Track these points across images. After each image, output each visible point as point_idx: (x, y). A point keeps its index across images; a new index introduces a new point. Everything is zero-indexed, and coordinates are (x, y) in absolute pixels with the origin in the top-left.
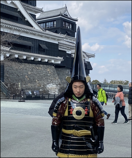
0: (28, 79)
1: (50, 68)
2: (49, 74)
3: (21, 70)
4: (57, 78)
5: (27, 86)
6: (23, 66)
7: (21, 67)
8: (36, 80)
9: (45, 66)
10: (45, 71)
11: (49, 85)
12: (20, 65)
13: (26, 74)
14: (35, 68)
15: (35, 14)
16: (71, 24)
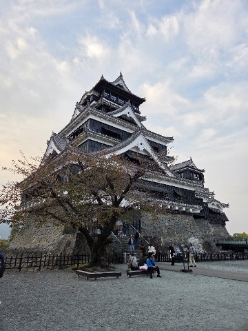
0: (166, 231)
1: (188, 218)
2: (188, 226)
4: (198, 230)
9: (183, 216)
11: (191, 238)
13: (163, 225)
14: (172, 218)
15: (167, 162)
16: (199, 174)
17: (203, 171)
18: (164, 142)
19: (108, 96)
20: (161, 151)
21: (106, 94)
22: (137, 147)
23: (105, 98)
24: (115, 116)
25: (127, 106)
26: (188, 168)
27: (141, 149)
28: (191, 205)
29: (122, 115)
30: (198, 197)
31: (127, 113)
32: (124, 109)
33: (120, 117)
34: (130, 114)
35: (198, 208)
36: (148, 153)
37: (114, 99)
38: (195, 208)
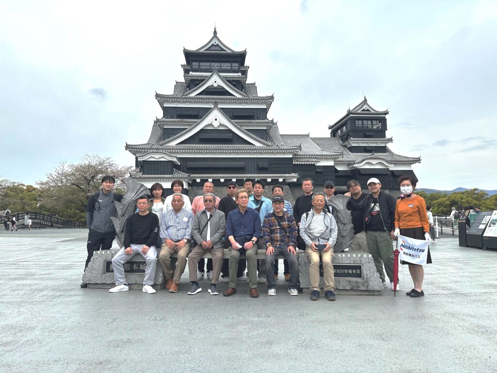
15: (266, 128)
16: (377, 120)
17: (386, 113)
18: (262, 103)
19: (198, 67)
20: (258, 116)
21: (195, 65)
22: (211, 125)
23: (193, 71)
24: (193, 95)
25: (212, 75)
26: (351, 115)
27: (216, 125)
28: (283, 175)
29: (207, 88)
30: (301, 163)
31: (214, 82)
32: (208, 80)
33: (204, 90)
34: (217, 82)
35: (294, 177)
36: (227, 127)
37: (205, 67)
38: (288, 177)
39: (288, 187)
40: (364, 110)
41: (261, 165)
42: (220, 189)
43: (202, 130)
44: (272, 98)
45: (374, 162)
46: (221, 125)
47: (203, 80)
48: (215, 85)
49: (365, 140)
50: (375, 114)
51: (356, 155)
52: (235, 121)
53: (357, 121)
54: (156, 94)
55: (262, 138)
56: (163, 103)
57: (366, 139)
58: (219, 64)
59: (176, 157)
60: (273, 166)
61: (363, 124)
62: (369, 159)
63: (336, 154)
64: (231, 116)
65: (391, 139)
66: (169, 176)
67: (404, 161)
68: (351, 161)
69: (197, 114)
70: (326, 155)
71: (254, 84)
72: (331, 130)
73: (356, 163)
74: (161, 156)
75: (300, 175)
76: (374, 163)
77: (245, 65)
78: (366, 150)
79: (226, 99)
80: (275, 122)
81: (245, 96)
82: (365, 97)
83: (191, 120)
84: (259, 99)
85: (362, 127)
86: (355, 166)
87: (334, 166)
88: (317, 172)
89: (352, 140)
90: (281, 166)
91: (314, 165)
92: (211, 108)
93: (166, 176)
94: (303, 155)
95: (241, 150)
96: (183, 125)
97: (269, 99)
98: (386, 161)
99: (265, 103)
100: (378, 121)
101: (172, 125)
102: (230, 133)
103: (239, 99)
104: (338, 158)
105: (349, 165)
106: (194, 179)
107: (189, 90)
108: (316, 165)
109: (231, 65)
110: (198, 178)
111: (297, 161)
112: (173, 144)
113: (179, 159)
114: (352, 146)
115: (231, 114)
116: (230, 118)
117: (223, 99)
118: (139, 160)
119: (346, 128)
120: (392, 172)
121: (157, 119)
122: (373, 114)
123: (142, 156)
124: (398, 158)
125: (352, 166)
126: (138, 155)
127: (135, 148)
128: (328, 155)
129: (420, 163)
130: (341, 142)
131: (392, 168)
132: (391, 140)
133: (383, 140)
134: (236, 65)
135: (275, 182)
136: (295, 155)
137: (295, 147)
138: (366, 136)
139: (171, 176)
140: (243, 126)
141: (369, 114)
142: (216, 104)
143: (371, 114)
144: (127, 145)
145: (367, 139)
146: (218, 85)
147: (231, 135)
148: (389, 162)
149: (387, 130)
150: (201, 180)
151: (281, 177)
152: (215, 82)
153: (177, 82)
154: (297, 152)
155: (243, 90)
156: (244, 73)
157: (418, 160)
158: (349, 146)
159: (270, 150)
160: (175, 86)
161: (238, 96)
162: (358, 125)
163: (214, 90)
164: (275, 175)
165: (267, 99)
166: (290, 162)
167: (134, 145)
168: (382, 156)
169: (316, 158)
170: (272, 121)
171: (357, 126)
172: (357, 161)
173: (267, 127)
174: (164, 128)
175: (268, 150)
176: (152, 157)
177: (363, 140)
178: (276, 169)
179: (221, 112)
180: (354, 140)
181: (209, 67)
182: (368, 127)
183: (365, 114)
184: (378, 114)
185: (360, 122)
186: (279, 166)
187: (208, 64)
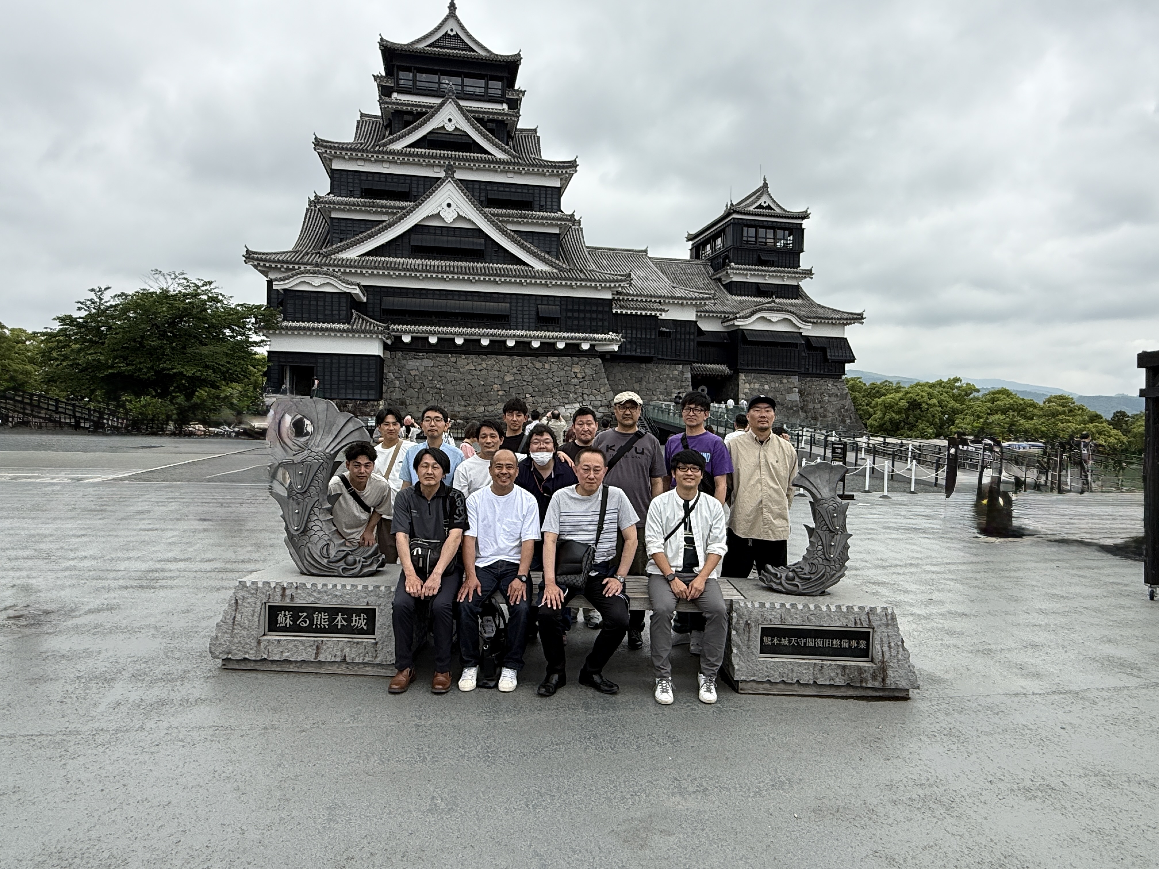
0: (500, 393)
1: (583, 363)
2: (575, 381)
3: (484, 372)
4: (602, 390)
5: (491, 408)
6: (490, 362)
7: (485, 366)
8: (528, 396)
9: (567, 359)
10: (562, 373)
11: (566, 406)
12: (483, 360)
13: (496, 381)
14: (530, 365)
15: (557, 231)
16: (784, 229)
17: (805, 216)
18: (552, 175)
19: (411, 83)
20: (543, 203)
21: (405, 78)
22: (438, 216)
23: (399, 92)
24: (398, 146)
25: (442, 105)
26: (735, 216)
27: (449, 217)
28: (591, 335)
29: (430, 133)
30: (629, 312)
31: (446, 121)
32: (433, 115)
33: (424, 138)
34: (453, 121)
35: (612, 340)
36: (473, 223)
37: (427, 85)
38: (601, 340)
39: (600, 361)
40: (760, 207)
41: (545, 310)
42: (453, 359)
43: (416, 228)
44: (573, 165)
45: (775, 317)
46: (460, 217)
47: (421, 114)
48: (450, 128)
49: (758, 270)
50: (782, 217)
51: (741, 302)
52: (492, 210)
53: (745, 229)
54: (316, 139)
55: (548, 253)
56: (331, 160)
57: (760, 268)
58: (459, 80)
59: (358, 285)
60: (570, 314)
61: (756, 237)
62: (765, 310)
63: (701, 295)
64: (482, 199)
65: (811, 270)
66: (342, 326)
67: (832, 318)
68: (731, 313)
69: (407, 190)
70: (681, 298)
71: (535, 131)
72: (691, 243)
73: (740, 318)
74: (326, 281)
75: (626, 338)
76: (774, 320)
77: (516, 88)
78: (759, 290)
79: (473, 160)
80: (577, 217)
81: (514, 157)
82: (765, 180)
83: (392, 203)
84: (545, 166)
85: (756, 242)
86: (737, 323)
87: (696, 322)
88: (662, 333)
89: (733, 269)
90: (588, 315)
91: (656, 316)
92: (438, 179)
93: (336, 326)
94: (633, 295)
95: (503, 276)
96: (376, 213)
97: (568, 167)
98: (797, 316)
99: (558, 175)
100: (787, 232)
101: (349, 211)
102: (479, 237)
103: (500, 162)
104: (705, 304)
105: (725, 320)
106: (398, 334)
107: (391, 134)
108: (660, 317)
109: (487, 84)
110: (406, 332)
111: (622, 307)
112: (353, 254)
113: (365, 289)
114: (732, 282)
115: (483, 194)
116: (481, 203)
117: (467, 160)
118: (274, 287)
119: (723, 242)
120: (807, 338)
121: (316, 196)
122: (778, 217)
123: (281, 280)
124: (821, 311)
125: (731, 323)
126: (272, 276)
127: (265, 260)
128: (685, 298)
129: (862, 323)
130: (711, 271)
131: (809, 330)
132: (809, 273)
133: (794, 273)
134: (496, 86)
135: (573, 350)
136: (618, 293)
137: (620, 278)
138: (762, 262)
139: (346, 326)
140: (508, 222)
141: (771, 216)
142: (450, 170)
143: (774, 216)
144: (248, 251)
145: (764, 268)
146: (456, 129)
147: (482, 241)
148: (804, 319)
149: (803, 251)
150: (412, 338)
151: (586, 339)
152: (450, 120)
153: (362, 115)
154: (623, 287)
155: (511, 144)
156: (514, 104)
157: (859, 318)
158: (726, 281)
159: (565, 279)
160: (358, 122)
161: (499, 155)
162: (748, 237)
163: (448, 139)
164: (573, 334)
165: (564, 167)
166: (606, 309)
167: (263, 254)
168: (791, 305)
169: (660, 302)
170: (572, 215)
171: (745, 239)
172: (741, 314)
173: (560, 228)
174: (331, 218)
175: (561, 279)
176: (304, 282)
177: (755, 270)
178: (576, 322)
179: (460, 188)
180: (738, 269)
181: (436, 85)
182: (766, 243)
183: (763, 216)
184: (788, 218)
185: (752, 231)
186: (582, 315)
187: (435, 78)
